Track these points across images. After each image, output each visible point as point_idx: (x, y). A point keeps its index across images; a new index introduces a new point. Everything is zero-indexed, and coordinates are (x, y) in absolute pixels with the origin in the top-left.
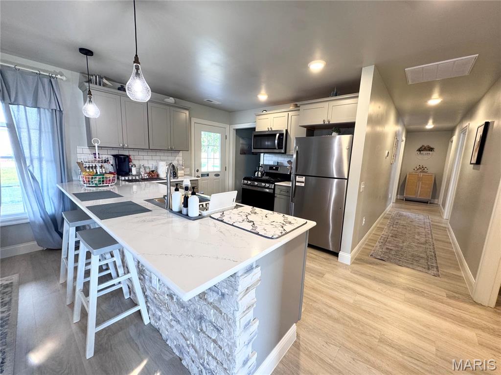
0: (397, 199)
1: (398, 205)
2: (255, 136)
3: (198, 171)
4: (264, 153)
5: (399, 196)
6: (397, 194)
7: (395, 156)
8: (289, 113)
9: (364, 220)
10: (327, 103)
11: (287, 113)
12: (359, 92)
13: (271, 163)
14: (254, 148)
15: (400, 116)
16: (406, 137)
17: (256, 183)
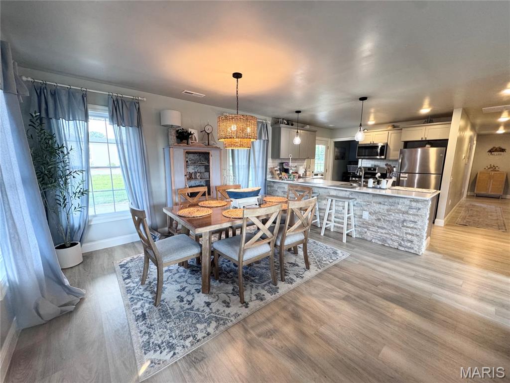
0: (467, 195)
1: (468, 199)
2: (359, 147)
3: (313, 172)
4: (362, 159)
5: (469, 192)
6: (468, 191)
7: (469, 158)
8: (389, 131)
9: (450, 201)
10: (424, 127)
11: (387, 132)
12: (451, 121)
13: (369, 166)
14: (358, 156)
15: (473, 127)
16: (477, 141)
17: (354, 179)
